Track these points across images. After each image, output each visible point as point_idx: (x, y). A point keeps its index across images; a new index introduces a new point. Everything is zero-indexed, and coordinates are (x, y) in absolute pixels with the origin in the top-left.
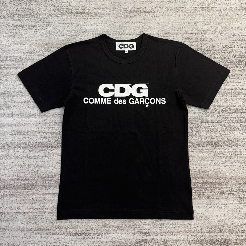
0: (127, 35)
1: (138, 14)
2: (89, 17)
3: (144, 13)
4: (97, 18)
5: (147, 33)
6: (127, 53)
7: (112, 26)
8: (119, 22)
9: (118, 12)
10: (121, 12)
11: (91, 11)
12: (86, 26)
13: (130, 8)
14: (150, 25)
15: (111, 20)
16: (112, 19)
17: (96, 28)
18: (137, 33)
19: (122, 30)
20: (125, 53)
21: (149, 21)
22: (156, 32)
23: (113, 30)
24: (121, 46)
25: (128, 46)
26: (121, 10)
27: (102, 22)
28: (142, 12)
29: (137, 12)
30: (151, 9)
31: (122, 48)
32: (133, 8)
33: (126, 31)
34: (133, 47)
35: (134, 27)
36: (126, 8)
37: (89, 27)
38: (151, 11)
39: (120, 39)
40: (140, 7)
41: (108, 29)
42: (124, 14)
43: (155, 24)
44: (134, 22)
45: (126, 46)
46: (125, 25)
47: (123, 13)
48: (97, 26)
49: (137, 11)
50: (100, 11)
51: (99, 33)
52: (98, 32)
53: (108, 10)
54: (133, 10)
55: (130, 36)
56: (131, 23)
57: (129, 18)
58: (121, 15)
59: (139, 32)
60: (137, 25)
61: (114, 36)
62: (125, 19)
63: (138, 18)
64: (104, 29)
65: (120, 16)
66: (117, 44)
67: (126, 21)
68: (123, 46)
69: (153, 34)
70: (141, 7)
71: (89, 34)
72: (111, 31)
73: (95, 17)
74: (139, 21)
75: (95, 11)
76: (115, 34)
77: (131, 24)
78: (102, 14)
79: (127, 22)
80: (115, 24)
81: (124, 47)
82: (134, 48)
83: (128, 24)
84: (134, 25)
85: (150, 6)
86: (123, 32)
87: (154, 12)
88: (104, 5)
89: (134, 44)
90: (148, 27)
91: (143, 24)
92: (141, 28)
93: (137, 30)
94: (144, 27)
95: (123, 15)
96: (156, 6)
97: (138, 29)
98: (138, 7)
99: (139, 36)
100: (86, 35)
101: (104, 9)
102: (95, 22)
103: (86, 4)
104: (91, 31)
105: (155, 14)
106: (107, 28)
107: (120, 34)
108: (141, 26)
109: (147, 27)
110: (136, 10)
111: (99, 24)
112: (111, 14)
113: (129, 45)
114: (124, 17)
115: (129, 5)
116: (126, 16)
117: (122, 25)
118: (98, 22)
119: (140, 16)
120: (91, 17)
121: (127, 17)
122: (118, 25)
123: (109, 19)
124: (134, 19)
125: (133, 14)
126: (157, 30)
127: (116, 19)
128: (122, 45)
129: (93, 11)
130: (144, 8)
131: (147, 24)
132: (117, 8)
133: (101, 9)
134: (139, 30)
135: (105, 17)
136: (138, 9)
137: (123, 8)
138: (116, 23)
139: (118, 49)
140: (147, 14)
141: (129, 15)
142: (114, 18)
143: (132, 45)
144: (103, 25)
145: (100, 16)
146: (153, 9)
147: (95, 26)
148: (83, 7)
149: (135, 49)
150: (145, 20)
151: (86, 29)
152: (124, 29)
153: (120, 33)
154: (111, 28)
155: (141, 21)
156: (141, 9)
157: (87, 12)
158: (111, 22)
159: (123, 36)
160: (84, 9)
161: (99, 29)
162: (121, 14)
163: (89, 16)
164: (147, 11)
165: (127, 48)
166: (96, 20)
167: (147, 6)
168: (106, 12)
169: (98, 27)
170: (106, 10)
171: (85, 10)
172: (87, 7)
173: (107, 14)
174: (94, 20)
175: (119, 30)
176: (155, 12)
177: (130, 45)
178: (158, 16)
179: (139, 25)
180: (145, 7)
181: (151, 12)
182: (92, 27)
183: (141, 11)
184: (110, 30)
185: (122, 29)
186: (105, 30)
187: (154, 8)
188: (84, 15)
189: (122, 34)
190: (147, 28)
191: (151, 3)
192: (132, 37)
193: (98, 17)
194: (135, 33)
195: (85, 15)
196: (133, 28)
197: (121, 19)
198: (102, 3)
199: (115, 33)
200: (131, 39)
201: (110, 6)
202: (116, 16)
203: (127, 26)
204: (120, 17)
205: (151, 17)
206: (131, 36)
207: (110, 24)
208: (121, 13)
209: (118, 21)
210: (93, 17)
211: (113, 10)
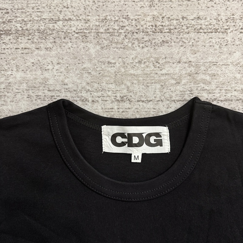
0: (141, 103)
1: (174, 37)
2: (22, 46)
3: (192, 35)
4: (47, 49)
5: (204, 97)
6: (139, 161)
7: (93, 73)
8: (113, 61)
9: (111, 30)
10: (121, 31)
11: (29, 26)
12: (9, 73)
13: (148, 19)
14: (214, 70)
15: (90, 55)
16: (93, 50)
17: (42, 77)
18: (174, 95)
19: (123, 86)
20: (133, 160)
21: (210, 59)
22: (236, 93)
23: (96, 85)
24: (119, 140)
25: (144, 140)
26: (121, 24)
27: (61, 61)
28: (187, 31)
29: (170, 29)
30: (214, 22)
31: (123, 144)
32: (160, 17)
33: (136, 88)
34: (159, 143)
35: (162, 78)
36: (136, 17)
37: (19, 75)
38: (216, 26)
39: (117, 116)
40: (180, 17)
41: (79, 81)
42: (129, 36)
43: (231, 67)
44: (161, 61)
45: (136, 140)
46: (132, 72)
47: (128, 32)
48: (45, 72)
49: (172, 27)
50: (56, 26)
51: (50, 94)
52: (46, 92)
53: (80, 25)
54: (159, 24)
55: (150, 105)
56: (151, 65)
57: (146, 49)
58: (120, 39)
59: (178, 92)
60: (172, 71)
61: (96, 104)
62: (134, 52)
63: (175, 50)
64: (66, 81)
65: (117, 43)
66: (107, 131)
67: (136, 57)
68: (125, 140)
69: (226, 100)
70: (185, 15)
71: (19, 96)
72: (88, 88)
73: (42, 45)
74: (177, 57)
75: (43, 28)
76: (100, 100)
77: (153, 68)
78: (62, 35)
79: (140, 62)
80: (103, 66)
81: (130, 144)
82: (161, 145)
83: (143, 66)
84: (164, 72)
85: (213, 12)
86: (125, 91)
87: (225, 32)
88: (70, 10)
89: (164, 131)
90: (208, 78)
91: (193, 69)
92: (184, 81)
93: (172, 85)
94: (194, 78)
95: (127, 40)
96: (229, 14)
97: (173, 82)
98: (175, 17)
99: (179, 105)
100: (9, 100)
101: (70, 19)
102: (39, 58)
103: (16, 7)
104: (24, 86)
105: (229, 38)
106: (75, 79)
107: (118, 98)
108: (184, 72)
109: (203, 77)
110: (167, 23)
111: (50, 67)
112: (91, 37)
113: (144, 135)
114: (130, 45)
115: (146, 10)
116: (136, 42)
117: (123, 70)
118: (49, 60)
119: (180, 44)
120: (28, 46)
121: (141, 45)
122: (112, 70)
123: (83, 50)
124: (164, 50)
125: (159, 37)
126: (237, 88)
127: (105, 51)
128: (122, 135)
129: (36, 27)
130: (192, 17)
131: (203, 68)
132: (109, 17)
133: (59, 20)
134: (180, 88)
135: (70, 44)
136: (175, 22)
137: (127, 18)
138: (106, 64)
139: (108, 147)
140: (203, 36)
141: (146, 38)
142: (98, 47)
143: (158, 135)
144: (63, 70)
145: (57, 40)
146: (221, 23)
147: (39, 72)
148: (7, 15)
149: (166, 148)
150: (198, 55)
151: (11, 80)
152: (129, 84)
153: (118, 95)
154: (88, 80)
155: (184, 59)
156: (185, 22)
157: (17, 31)
158: (90, 60)
159: (127, 105)
160: (10, 21)
161: (51, 82)
162: (122, 37)
163: (24, 42)
164: (204, 27)
165: (139, 145)
166: (42, 53)
167: (201, 14)
168: (74, 29)
169: (46, 75)
170: (76, 23)
171: (14, 23)
172: (18, 15)
173: (76, 35)
174: (37, 52)
175: (112, 86)
176: (229, 31)
177: (150, 135)
178: (237, 43)
179: (177, 69)
180: (195, 15)
181: (216, 31)
182: (29, 76)
183: (184, 27)
184: (84, 84)
185: (125, 82)
186: (70, 86)
187: (224, 19)
188: (9, 37)
189: (122, 100)
190: (205, 82)
191: (215, 6)
192: (157, 107)
193: (50, 45)
194: (167, 95)
195: (11, 37)
196: (159, 81)
197: (120, 52)
198: (65, 5)
199: (100, 94)
200: (152, 114)
201: (87, 11)
202: (106, 43)
203: (139, 72)
204: (119, 46)
205: (217, 47)
206: (152, 106)
207: (87, 65)
208: (123, 31)
209: (112, 57)
210: (34, 45)
211: (97, 24)
